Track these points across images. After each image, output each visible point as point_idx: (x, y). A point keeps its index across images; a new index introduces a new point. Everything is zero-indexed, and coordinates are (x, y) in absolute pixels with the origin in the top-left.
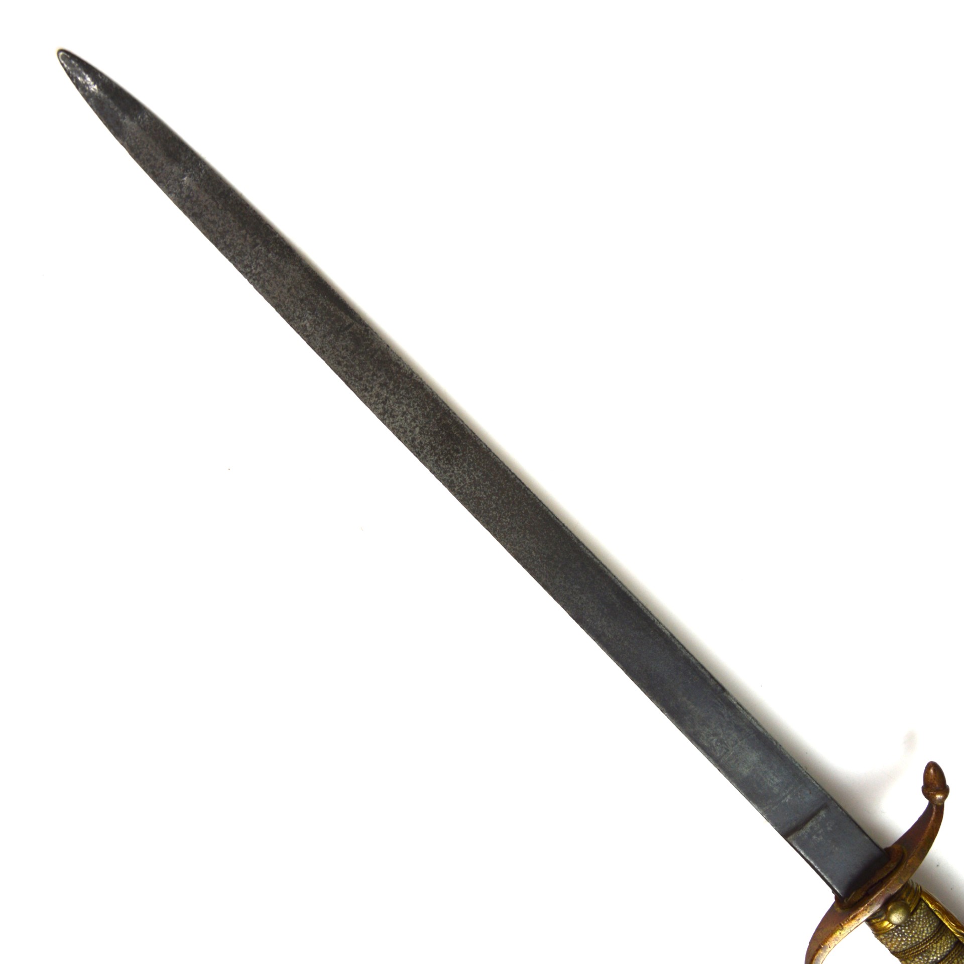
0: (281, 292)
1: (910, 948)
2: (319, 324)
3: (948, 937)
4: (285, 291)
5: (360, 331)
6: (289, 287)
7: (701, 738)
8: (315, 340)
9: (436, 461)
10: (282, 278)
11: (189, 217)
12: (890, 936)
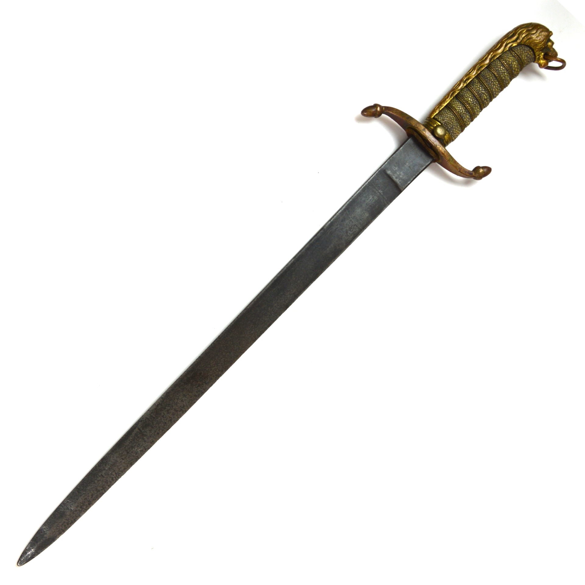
0: (124, 463)
1: (459, 124)
2: (139, 444)
3: (453, 103)
4: (123, 461)
5: (142, 424)
6: (121, 459)
7: (349, 239)
8: (147, 446)
9: (206, 384)
10: (118, 463)
11: (90, 507)
12: (453, 134)
